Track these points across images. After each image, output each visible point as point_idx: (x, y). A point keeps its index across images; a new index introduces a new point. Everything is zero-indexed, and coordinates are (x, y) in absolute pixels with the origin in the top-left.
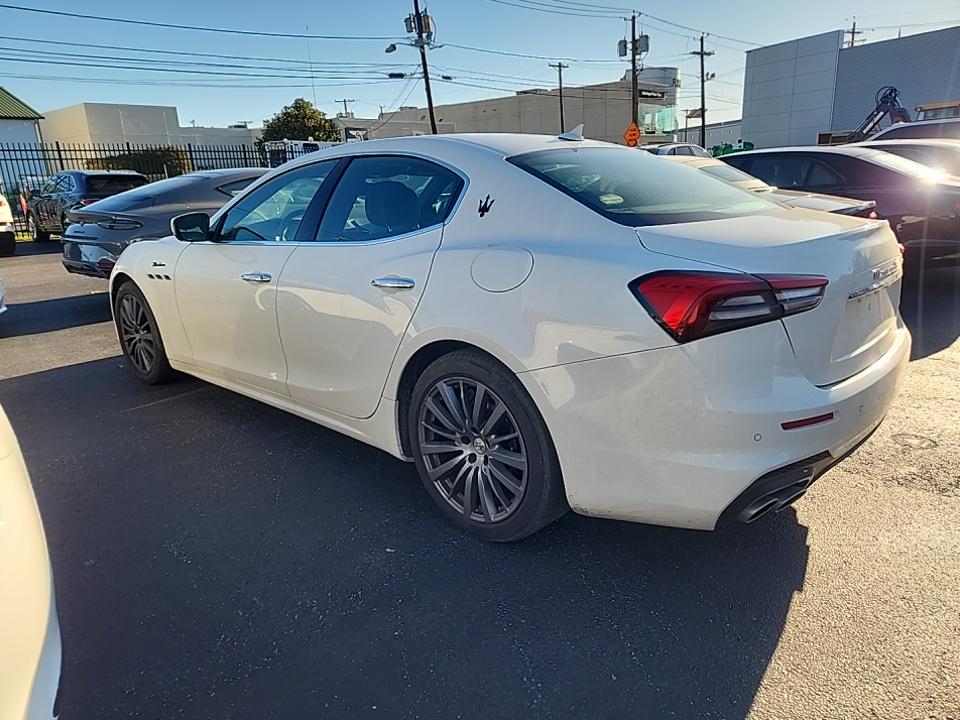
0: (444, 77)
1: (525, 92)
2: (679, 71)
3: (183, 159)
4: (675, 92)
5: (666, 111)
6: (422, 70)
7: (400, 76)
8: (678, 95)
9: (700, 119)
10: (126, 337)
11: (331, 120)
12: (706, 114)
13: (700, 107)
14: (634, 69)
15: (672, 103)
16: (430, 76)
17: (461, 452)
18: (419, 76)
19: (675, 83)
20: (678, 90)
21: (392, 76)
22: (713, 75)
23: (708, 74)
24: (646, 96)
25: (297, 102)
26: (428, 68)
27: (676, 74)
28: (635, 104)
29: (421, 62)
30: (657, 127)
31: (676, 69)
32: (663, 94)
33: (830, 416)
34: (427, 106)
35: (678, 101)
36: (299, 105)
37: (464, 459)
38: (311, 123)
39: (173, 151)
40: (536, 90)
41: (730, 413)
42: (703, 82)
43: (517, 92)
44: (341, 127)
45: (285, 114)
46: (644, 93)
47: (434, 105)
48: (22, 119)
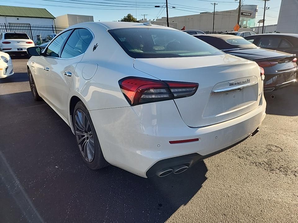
0: (173, 7)
1: (203, 13)
2: (258, 7)
4: (256, 13)
5: (252, 20)
6: (166, 5)
7: (159, 7)
8: (256, 14)
9: (262, 23)
10: (31, 85)
12: (265, 21)
13: (263, 19)
14: (240, 6)
15: (254, 17)
16: (168, 7)
17: (84, 136)
18: (165, 7)
19: (256, 10)
20: (257, 13)
21: (156, 7)
22: (269, 8)
23: (267, 7)
24: (245, 15)
25: (128, 15)
26: (168, 4)
27: (256, 7)
28: (239, 17)
29: (166, 2)
30: (248, 25)
31: (257, 6)
32: (251, 14)
33: (197, 140)
34: (166, 17)
35: (256, 17)
37: (85, 139)
40: (207, 12)
41: (148, 135)
42: (265, 10)
43: (200, 13)
45: (124, 19)
46: (244, 14)
47: (169, 17)
48: (50, 18)
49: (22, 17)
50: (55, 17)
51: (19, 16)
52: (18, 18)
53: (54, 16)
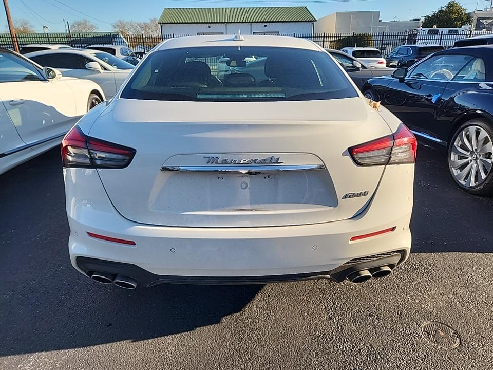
3: (370, 40)
11: (469, 14)
25: (450, 3)
36: (451, 6)
38: (454, 16)
39: (366, 36)
44: (475, 18)
48: (308, 21)
49: (271, 22)
50: (317, 19)
51: (267, 22)
52: (265, 24)
53: (315, 18)
